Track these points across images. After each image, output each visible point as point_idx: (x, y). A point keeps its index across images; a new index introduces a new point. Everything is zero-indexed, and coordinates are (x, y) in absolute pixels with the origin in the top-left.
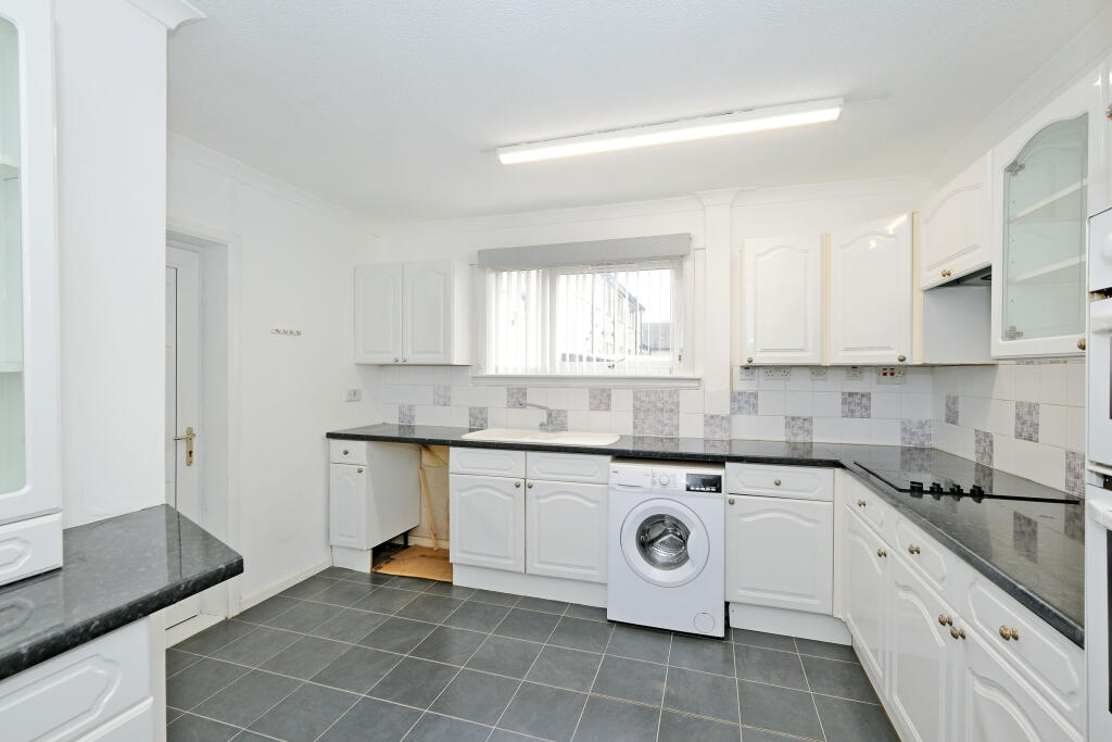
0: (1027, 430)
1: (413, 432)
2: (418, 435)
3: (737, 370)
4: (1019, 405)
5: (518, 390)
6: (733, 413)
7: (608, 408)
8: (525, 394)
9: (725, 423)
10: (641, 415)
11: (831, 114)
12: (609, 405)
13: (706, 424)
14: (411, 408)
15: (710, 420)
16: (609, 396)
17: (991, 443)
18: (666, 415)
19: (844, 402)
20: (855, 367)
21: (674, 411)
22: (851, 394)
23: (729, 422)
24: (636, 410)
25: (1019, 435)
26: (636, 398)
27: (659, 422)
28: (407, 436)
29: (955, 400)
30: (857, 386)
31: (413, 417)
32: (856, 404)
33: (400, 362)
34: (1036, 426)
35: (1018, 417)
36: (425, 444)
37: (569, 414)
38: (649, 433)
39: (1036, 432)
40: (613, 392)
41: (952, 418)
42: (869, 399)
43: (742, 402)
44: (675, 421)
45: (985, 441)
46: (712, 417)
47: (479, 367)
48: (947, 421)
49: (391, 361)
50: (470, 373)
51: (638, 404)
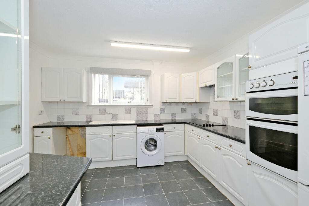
0: (216, 114)
1: (64, 123)
2: (65, 124)
3: (161, 103)
4: (214, 109)
5: (103, 109)
6: (160, 113)
7: (130, 113)
8: (105, 110)
9: (159, 116)
10: (139, 115)
11: (188, 51)
12: (130, 112)
13: (155, 116)
14: (63, 116)
15: (156, 115)
16: (130, 110)
17: (209, 117)
18: (145, 115)
19: (182, 110)
20: (184, 103)
21: (147, 113)
22: (183, 108)
23: (160, 115)
24: (137, 114)
25: (214, 115)
26: (137, 111)
27: (143, 116)
28: (62, 125)
29: (201, 109)
30: (184, 107)
31: (64, 119)
32: (184, 110)
33: (62, 101)
34: (217, 113)
35: (214, 111)
36: (68, 127)
37: (119, 115)
38: (141, 119)
39: (217, 114)
40: (131, 109)
41: (201, 112)
42: (186, 109)
43: (163, 111)
44: (147, 115)
45: (208, 116)
46: (156, 114)
47: (89, 102)
48: (200, 113)
49: (59, 101)
50: (86, 104)
51: (138, 112)
